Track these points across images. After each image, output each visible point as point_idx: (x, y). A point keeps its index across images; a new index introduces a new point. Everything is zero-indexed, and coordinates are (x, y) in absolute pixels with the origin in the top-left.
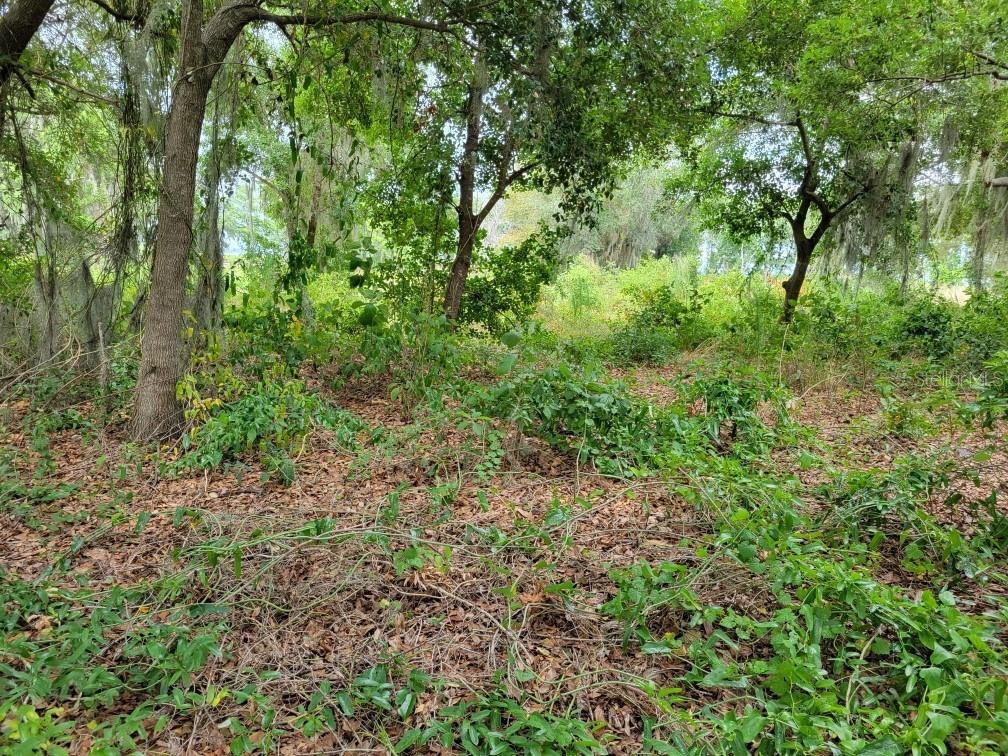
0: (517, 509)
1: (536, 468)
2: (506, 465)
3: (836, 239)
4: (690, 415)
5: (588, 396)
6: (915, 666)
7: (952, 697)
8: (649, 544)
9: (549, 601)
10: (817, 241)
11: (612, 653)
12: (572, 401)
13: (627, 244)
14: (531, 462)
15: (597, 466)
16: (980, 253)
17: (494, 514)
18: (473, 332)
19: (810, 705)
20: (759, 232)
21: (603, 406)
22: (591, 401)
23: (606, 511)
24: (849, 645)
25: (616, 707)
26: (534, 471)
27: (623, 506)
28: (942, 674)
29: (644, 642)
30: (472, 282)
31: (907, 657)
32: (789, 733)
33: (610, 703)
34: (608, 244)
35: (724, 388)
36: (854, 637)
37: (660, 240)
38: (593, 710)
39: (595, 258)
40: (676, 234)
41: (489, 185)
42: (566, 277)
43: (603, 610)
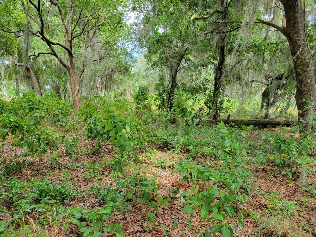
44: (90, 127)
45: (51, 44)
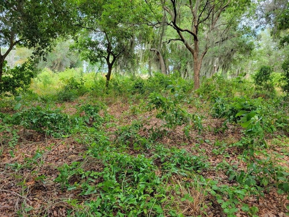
0: (25, 154)
1: (32, 139)
2: (20, 140)
3: (117, 63)
4: (80, 116)
5: (48, 114)
6: (137, 174)
7: (145, 179)
8: (70, 157)
9: (37, 182)
10: (113, 64)
11: (59, 193)
12: (42, 117)
13: (61, 64)
14: (30, 138)
15: (53, 136)
16: (150, 67)
17: (16, 158)
18: (6, 95)
19: (113, 191)
20: (98, 61)
21: (53, 117)
22: (49, 116)
23: (56, 149)
24: (122, 173)
25: (61, 209)
26: (31, 141)
27: (62, 146)
28: (142, 174)
29: (68, 187)
30: (4, 78)
31: (135, 172)
32: (108, 201)
33: (58, 208)
34: (54, 64)
35: (89, 108)
36: (123, 170)
37: (71, 63)
38: (53, 212)
39: (50, 69)
40: (76, 61)
41: (7, 45)
42: (41, 75)
43: (55, 181)
44: (218, 108)
45: (180, 31)
